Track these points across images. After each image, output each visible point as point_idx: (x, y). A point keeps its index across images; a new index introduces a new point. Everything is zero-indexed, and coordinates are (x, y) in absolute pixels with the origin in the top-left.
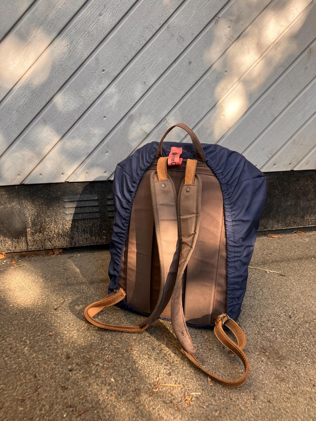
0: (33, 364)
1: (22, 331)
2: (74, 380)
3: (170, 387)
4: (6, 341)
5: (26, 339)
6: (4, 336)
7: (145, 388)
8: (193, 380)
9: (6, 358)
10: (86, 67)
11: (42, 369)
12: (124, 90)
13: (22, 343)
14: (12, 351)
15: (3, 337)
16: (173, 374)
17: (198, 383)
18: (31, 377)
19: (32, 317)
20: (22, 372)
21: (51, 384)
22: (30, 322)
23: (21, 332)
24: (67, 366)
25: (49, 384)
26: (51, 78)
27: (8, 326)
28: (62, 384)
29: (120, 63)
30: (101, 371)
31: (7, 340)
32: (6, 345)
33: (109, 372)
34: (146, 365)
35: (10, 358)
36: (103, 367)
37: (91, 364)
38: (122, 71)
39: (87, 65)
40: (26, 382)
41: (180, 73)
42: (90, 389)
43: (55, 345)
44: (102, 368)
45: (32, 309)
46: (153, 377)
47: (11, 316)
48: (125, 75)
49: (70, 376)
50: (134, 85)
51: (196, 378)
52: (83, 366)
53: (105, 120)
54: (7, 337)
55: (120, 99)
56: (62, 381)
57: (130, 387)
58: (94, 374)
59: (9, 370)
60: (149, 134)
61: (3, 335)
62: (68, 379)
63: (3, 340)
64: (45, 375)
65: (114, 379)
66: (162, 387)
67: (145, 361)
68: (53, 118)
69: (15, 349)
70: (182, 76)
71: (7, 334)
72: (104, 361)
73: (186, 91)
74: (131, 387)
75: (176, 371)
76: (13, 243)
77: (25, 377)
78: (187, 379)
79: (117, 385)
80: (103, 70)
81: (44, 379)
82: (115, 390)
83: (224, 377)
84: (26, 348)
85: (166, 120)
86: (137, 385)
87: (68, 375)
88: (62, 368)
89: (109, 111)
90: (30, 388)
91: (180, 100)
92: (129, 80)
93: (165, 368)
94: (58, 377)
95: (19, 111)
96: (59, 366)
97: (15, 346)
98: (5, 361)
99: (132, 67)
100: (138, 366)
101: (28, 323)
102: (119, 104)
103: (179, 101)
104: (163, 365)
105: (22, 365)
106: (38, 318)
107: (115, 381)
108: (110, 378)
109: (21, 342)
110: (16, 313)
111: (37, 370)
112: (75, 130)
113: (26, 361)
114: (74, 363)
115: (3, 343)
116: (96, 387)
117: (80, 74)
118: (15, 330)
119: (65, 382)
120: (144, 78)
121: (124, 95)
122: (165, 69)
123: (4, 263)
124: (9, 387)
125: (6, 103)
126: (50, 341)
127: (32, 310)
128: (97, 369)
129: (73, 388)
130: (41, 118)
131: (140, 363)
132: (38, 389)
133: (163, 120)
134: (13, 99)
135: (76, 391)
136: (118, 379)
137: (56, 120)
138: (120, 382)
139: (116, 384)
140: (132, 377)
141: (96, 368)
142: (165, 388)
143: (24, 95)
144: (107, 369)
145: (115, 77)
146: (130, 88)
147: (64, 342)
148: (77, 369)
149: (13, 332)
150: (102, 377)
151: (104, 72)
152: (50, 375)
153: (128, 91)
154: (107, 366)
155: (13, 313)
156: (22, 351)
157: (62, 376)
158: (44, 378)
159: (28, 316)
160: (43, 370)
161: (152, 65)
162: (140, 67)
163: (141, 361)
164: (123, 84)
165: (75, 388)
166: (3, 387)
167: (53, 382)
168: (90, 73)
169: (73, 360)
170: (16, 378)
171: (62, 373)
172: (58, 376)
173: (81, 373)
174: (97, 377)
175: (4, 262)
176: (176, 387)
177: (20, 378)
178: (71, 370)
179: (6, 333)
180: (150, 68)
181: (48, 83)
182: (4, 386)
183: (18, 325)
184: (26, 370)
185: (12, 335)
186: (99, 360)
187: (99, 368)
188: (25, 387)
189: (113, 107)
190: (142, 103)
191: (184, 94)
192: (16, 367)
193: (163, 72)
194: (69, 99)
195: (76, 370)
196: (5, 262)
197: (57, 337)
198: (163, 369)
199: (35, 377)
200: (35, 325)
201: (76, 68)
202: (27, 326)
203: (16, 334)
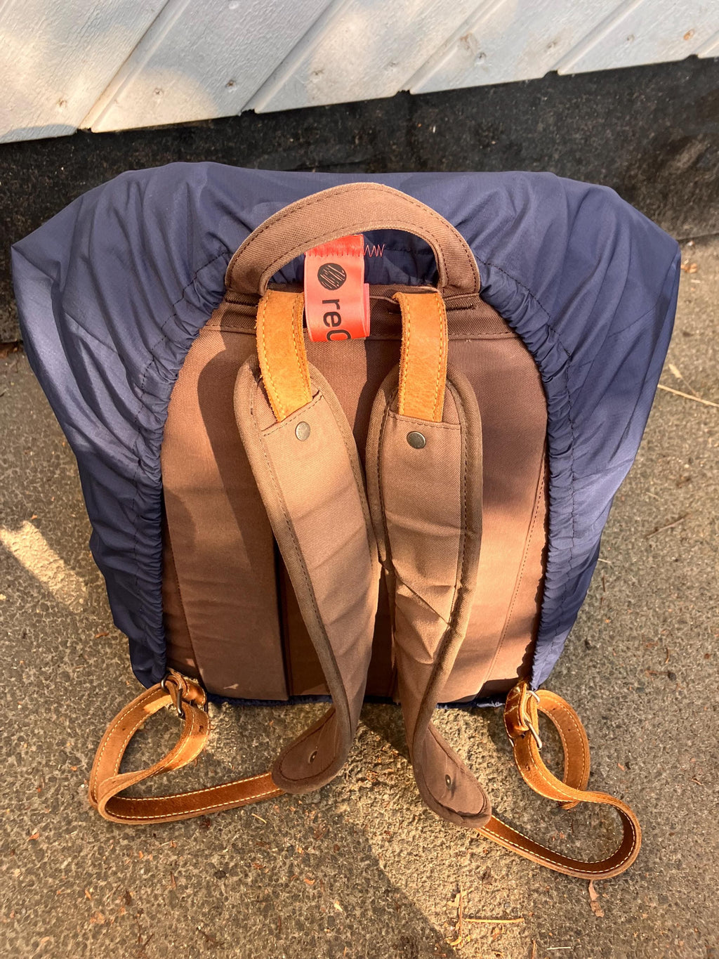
0: (114, 850)
1: (57, 711)
2: (234, 910)
3: (491, 927)
4: (19, 759)
5: (75, 747)
6: (10, 736)
7: (427, 931)
8: (551, 897)
9: (35, 831)
11: (142, 871)
13: (66, 766)
14: (43, 798)
15: (8, 741)
16: (496, 877)
17: (564, 906)
18: (117, 902)
19: (73, 649)
20: (90, 883)
21: (176, 928)
22: (70, 670)
23: (55, 717)
24: (207, 857)
25: (170, 928)
27: (13, 694)
28: (206, 925)
30: (301, 873)
31: (23, 755)
32: (22, 775)
33: (325, 876)
34: (421, 844)
35: (45, 829)
36: (306, 859)
37: (273, 845)
40: (108, 924)
42: (282, 942)
44: (304, 861)
46: (444, 892)
47: (12, 647)
49: (221, 894)
51: (557, 889)
52: (253, 855)
54: (21, 739)
56: (204, 915)
57: (387, 933)
58: (287, 885)
59: (54, 877)
61: (6, 733)
62: (218, 908)
63: (9, 755)
64: (152, 891)
65: (341, 904)
66: (470, 927)
67: (417, 829)
69: (52, 790)
71: (16, 726)
72: (306, 834)
74: (390, 930)
75: (503, 862)
77: (100, 902)
78: (536, 895)
79: (351, 927)
81: (154, 908)
82: (349, 944)
83: (630, 882)
84: (83, 786)
86: (404, 922)
87: (214, 890)
88: (195, 865)
90: (123, 942)
93: (472, 855)
94: (190, 900)
96: (185, 857)
97: (49, 780)
98: (34, 842)
100: (401, 851)
101: (66, 676)
104: (467, 843)
105: (84, 858)
106: (91, 655)
107: (345, 908)
108: (331, 900)
109: (64, 761)
110: (25, 634)
111: (128, 875)
113: (92, 840)
114: (225, 844)
115: (12, 765)
116: (296, 935)
118: (36, 712)
119: (212, 920)
124: (65, 944)
126: (143, 754)
127: (68, 620)
128: (292, 865)
129: (238, 942)
131: (404, 836)
132: (144, 948)
135: (247, 952)
136: (353, 900)
138: (358, 912)
139: (348, 921)
140: (387, 892)
141: (288, 862)
142: (478, 931)
144: (318, 866)
148: (236, 865)
150: (308, 897)
152: (166, 892)
154: (317, 853)
156: (73, 798)
157: (200, 894)
158: (153, 905)
159: (61, 648)
160: (145, 873)
163: (406, 831)
165: (242, 941)
166: (49, 943)
167: (178, 920)
169: (220, 830)
170: (76, 906)
171: (198, 886)
172: (189, 896)
173: (249, 880)
174: (295, 898)
176: (508, 926)
177: (89, 910)
178: (220, 875)
182: (53, 940)
183: (39, 685)
184: (99, 876)
185: (32, 732)
186: (292, 832)
187: (296, 863)
188: (107, 942)
192: (69, 865)
195: (234, 873)
198: (468, 856)
199: (129, 901)
200: (88, 685)
202: (66, 689)
203: (42, 728)
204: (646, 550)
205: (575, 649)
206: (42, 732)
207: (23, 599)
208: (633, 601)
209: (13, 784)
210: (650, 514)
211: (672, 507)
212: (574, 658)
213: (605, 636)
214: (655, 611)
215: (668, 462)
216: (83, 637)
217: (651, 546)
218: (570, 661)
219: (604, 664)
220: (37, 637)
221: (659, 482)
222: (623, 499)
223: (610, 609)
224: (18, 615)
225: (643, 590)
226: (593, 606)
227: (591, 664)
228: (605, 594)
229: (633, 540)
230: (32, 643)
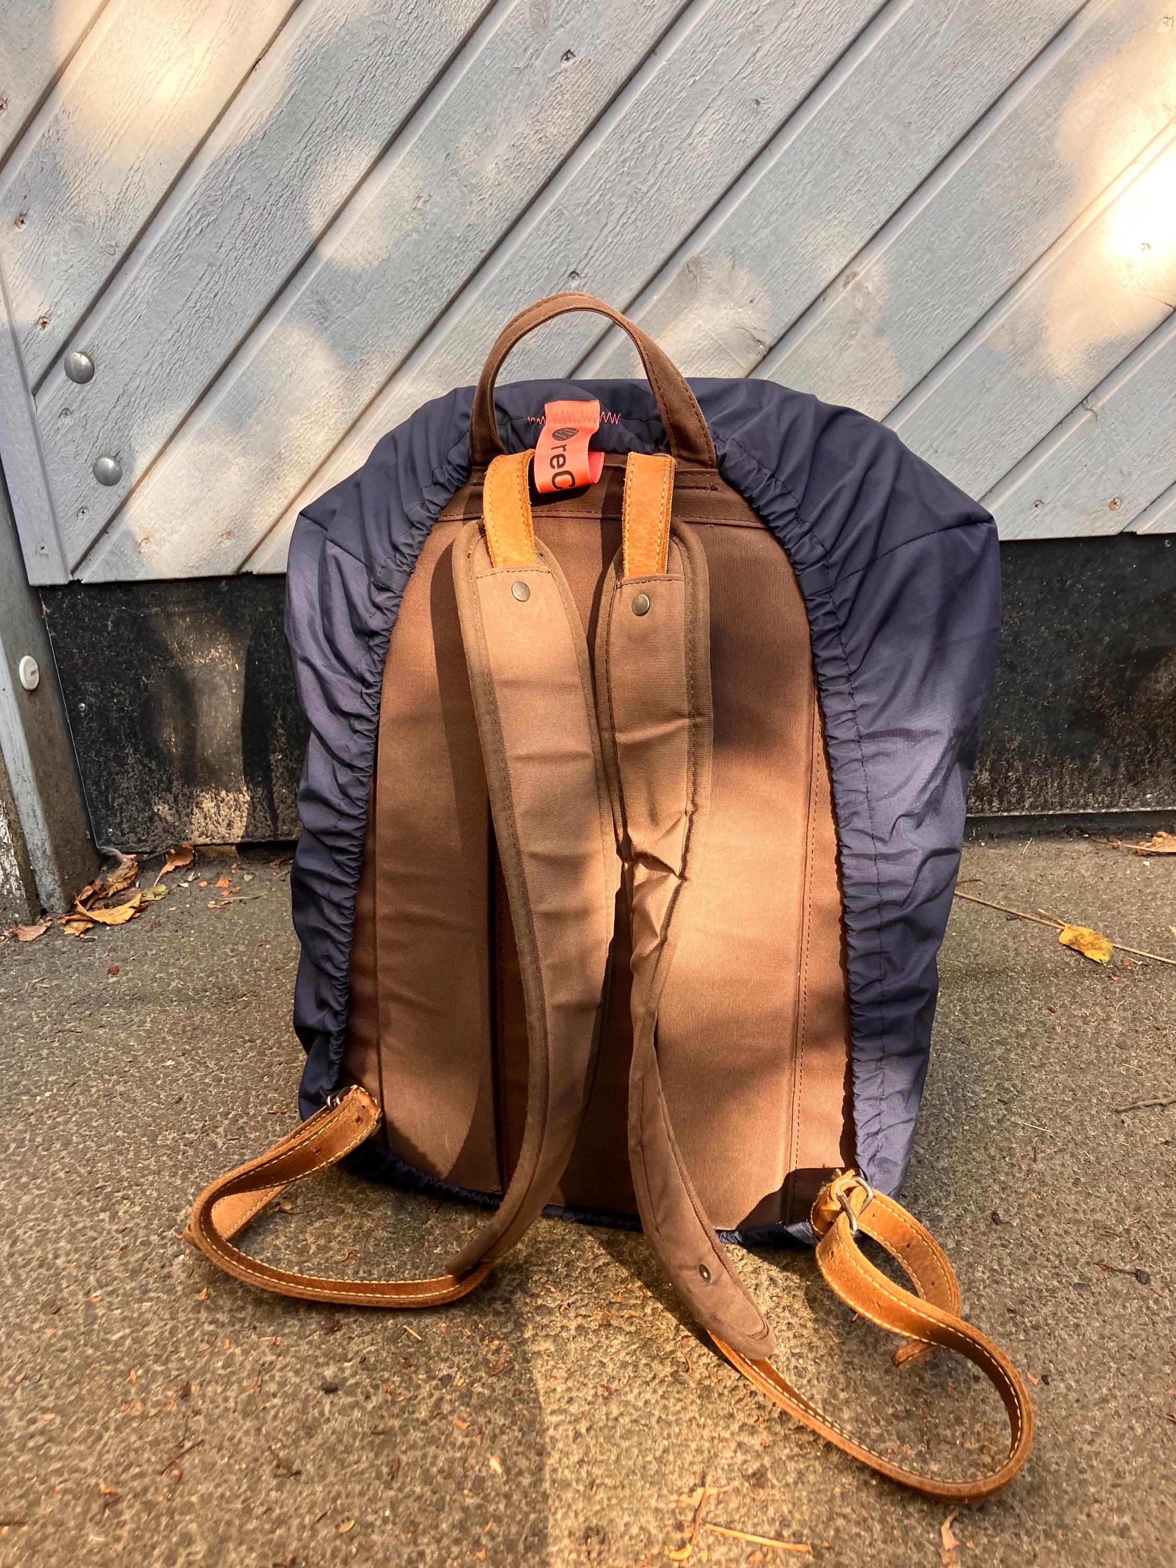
0: (191, 1333)
1: (184, 1178)
2: (334, 1437)
3: (749, 1550)
4: (114, 1216)
5: (190, 1216)
6: (112, 1192)
7: (635, 1530)
8: (869, 1529)
9: (98, 1293)
10: (492, 42)
11: (220, 1364)
12: (661, 145)
13: (170, 1233)
14: (124, 1261)
15: (109, 1196)
16: (775, 1481)
17: (891, 1549)
18: (170, 1393)
19: (235, 1121)
20: (142, 1364)
21: (240, 1441)
22: (220, 1143)
23: (179, 1182)
24: (318, 1365)
25: (231, 1439)
26: (340, 104)
27: (137, 1153)
28: (284, 1447)
29: (641, 10)
30: (453, 1412)
31: (120, 1214)
32: (108, 1233)
33: (489, 1422)
34: (657, 1413)
35: (110, 1294)
36: (466, 1396)
37: (422, 1371)
38: (652, 51)
39: (497, 35)
40: (144, 1416)
41: (930, 39)
42: (392, 1493)
43: (294, 1258)
44: (462, 1397)
45: (241, 1089)
46: (679, 1484)
47: (158, 1108)
48: (664, 71)
49: (322, 1413)
50: (705, 118)
51: (882, 1521)
52: (386, 1375)
53: (577, 288)
54: (124, 1198)
55: (645, 189)
56: (287, 1434)
57: (565, 1515)
58: (425, 1423)
59: (96, 1347)
60: (771, 349)
61: (109, 1189)
62: (310, 1430)
63: (103, 1210)
64: (224, 1390)
65: (503, 1462)
66: (711, 1540)
67: (655, 1391)
68: (353, 290)
69: (140, 1255)
70: (942, 57)
71: (126, 1184)
72: (477, 1364)
73: (957, 134)
74: (572, 1514)
75: (791, 1466)
77: (145, 1389)
78: (840, 1522)
79: (507, 1496)
80: (568, 55)
81: (217, 1411)
82: (498, 1519)
83: (1025, 1538)
84: (182, 1257)
85: (857, 279)
86: (598, 1507)
87: (314, 1407)
88: (297, 1372)
89: (595, 248)
90: (156, 1443)
91: (924, 175)
92: (683, 94)
93: (740, 1445)
94: (272, 1412)
95: (218, 263)
96: (288, 1360)
97: (141, 1243)
98: (89, 1305)
99: (701, 25)
100: (622, 1414)
101: (213, 1146)
102: (639, 210)
103: (921, 185)
104: (735, 1427)
105: (147, 1334)
106: (254, 1129)
107: (507, 1471)
108: (488, 1455)
109: (170, 1228)
110: (181, 1099)
111: (198, 1366)
112: (449, 337)
113: (167, 1316)
114: (350, 1356)
115: (103, 1220)
116: (418, 1490)
117: (467, 78)
118: (158, 1173)
119: (296, 1443)
120: (756, 80)
121: (660, 166)
122: (859, 25)
123: (186, 885)
124: (73, 1428)
125: (167, 232)
126: (277, 1237)
127: (241, 1094)
128: (441, 1399)
129: (323, 1477)
130: (306, 290)
131: (630, 1397)
132: (182, 1456)
133: (841, 281)
134: (194, 211)
135: (333, 1494)
136: (523, 1463)
137: (368, 295)
138: (526, 1481)
139: (507, 1488)
140: (581, 1462)
141: (437, 1394)
142: (724, 1549)
143: (234, 189)
144: (481, 1408)
145: (620, 82)
146: (689, 134)
147: (331, 1253)
148: (357, 1384)
149: (151, 1178)
150: (453, 1445)
151: (572, 61)
152: (244, 1396)
153: (678, 148)
154: (486, 1392)
155: (167, 1097)
156: (163, 1267)
157: (290, 1407)
158: (217, 1407)
159: (219, 1118)
160: (224, 1367)
161: (796, 12)
162: (734, 28)
163: (636, 1391)
164: (656, 117)
165: (331, 1478)
166: (52, 1422)
167: (247, 1433)
168: (511, 73)
169: (351, 1338)
170: (110, 1387)
171: (294, 1397)
172: (273, 1407)
173: (370, 1407)
174: (432, 1441)
175: (186, 881)
176: (781, 1553)
177: (127, 1393)
178: (330, 1389)
179: (121, 1181)
180: (785, 25)
181: (329, 132)
182: (58, 1420)
183: (174, 1149)
184: (157, 1359)
185: (144, 1192)
186: (456, 1360)
187: (448, 1397)
188: (133, 1438)
189: (609, 227)
190: (744, 203)
191: (948, 146)
192: (123, 1338)
193: (848, 40)
194: (419, 197)
195: (350, 1392)
196: (190, 879)
197: (311, 1224)
198: (733, 1445)
199: (185, 1394)
200: (236, 1157)
201: (448, 52)
202: (206, 1157)
203: (157, 1190)
204: (1115, 1125)
205: (974, 1221)
206: (155, 1194)
207: (194, 1067)
208: (1083, 1180)
209: (95, 1239)
210: (1126, 1087)
211: (1165, 1083)
212: (969, 1231)
213: (1030, 1213)
214: (1121, 1195)
215: (1165, 1036)
216: (252, 1112)
217: (1123, 1122)
218: (962, 1234)
219: (1021, 1245)
220: (194, 1103)
221: (1146, 1054)
222: (1083, 1066)
223: (1043, 1183)
224: (180, 1082)
225: (1102, 1168)
226: (1014, 1176)
227: (998, 1242)
228: (1039, 1166)
229: (1093, 1112)
230: (185, 1108)
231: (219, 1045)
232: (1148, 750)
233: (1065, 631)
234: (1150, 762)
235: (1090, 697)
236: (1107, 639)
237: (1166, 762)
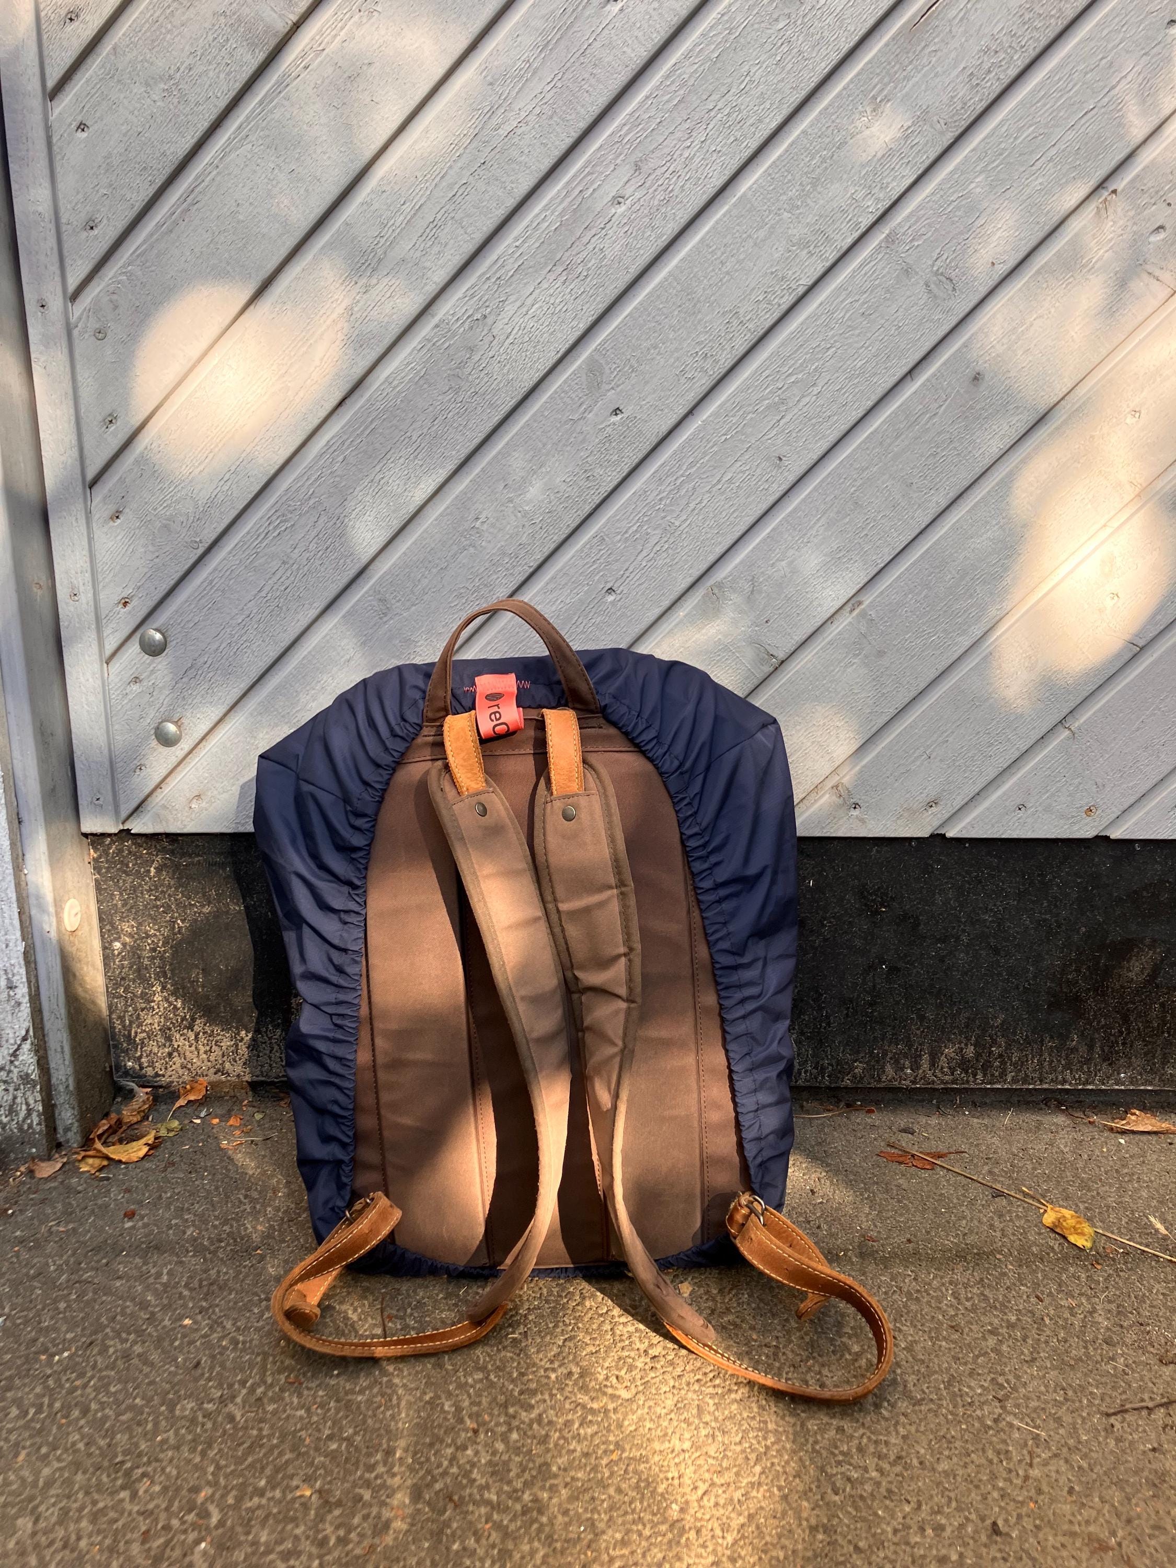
1: (203, 1454)
4: (134, 1495)
5: (210, 1499)
6: (132, 1469)
10: (551, 397)
12: (694, 488)
13: (191, 1517)
14: (147, 1546)
15: (128, 1473)
19: (252, 1390)
22: (238, 1417)
23: (198, 1459)
26: (414, 438)
27: (156, 1424)
29: (683, 380)
31: (141, 1493)
32: (130, 1514)
38: (690, 413)
39: (556, 392)
41: (930, 418)
43: (314, 1550)
45: (258, 1354)
47: (176, 1374)
48: (699, 430)
50: (733, 469)
53: (612, 603)
54: (144, 1475)
55: (677, 523)
60: (783, 662)
61: (128, 1465)
63: (123, 1488)
68: (412, 592)
69: (162, 1541)
70: (939, 433)
71: (145, 1459)
73: (952, 495)
76: (237, 1045)
80: (617, 411)
84: (203, 1545)
85: (862, 607)
89: (631, 569)
91: (923, 526)
92: (715, 449)
95: (291, 562)
97: (163, 1528)
99: (734, 395)
101: (231, 1418)
102: (671, 540)
103: (921, 533)
106: (272, 1400)
109: (190, 1511)
110: (198, 1364)
112: (495, 637)
115: (122, 1500)
117: (527, 424)
118: (177, 1448)
120: (779, 441)
121: (692, 505)
122: (870, 403)
123: (198, 1121)
125: (248, 533)
126: (297, 1526)
127: (259, 1359)
130: (370, 589)
133: (848, 608)
134: (274, 517)
137: (425, 598)
143: (311, 502)
145: (661, 436)
146: (719, 481)
147: (350, 1546)
149: (170, 1453)
151: (620, 417)
153: (709, 492)
155: (185, 1360)
156: (185, 1555)
161: (816, 390)
162: (763, 399)
164: (692, 465)
168: (566, 422)
175: (198, 1117)
179: (140, 1455)
180: (807, 400)
181: (402, 460)
183: (193, 1421)
185: (163, 1470)
189: (644, 553)
190: (764, 540)
191: (944, 504)
193: (860, 415)
194: (477, 519)
196: (202, 1115)
197: (330, 1511)
200: (255, 1432)
201: (513, 403)
202: (225, 1432)
203: (177, 1467)
204: (1106, 1430)
205: (976, 1531)
206: (174, 1472)
207: (211, 1328)
208: (1077, 1488)
209: (116, 1521)
210: (1114, 1388)
211: (1151, 1385)
212: (971, 1542)
213: (1028, 1523)
214: (1113, 1506)
215: (1148, 1333)
216: (269, 1380)
217: (1112, 1426)
218: (966, 1545)
219: (1021, 1559)
220: (212, 1368)
221: (1131, 1352)
222: (1072, 1363)
223: (1039, 1491)
224: (198, 1343)
225: (1095, 1476)
226: (1011, 1482)
227: (999, 1555)
228: (1035, 1473)
229: (1084, 1414)
230: (203, 1374)
231: (236, 1303)
232: (1121, 1033)
233: (1045, 920)
234: (1124, 1044)
235: (1068, 981)
236: (1084, 929)
237: (1139, 1044)
